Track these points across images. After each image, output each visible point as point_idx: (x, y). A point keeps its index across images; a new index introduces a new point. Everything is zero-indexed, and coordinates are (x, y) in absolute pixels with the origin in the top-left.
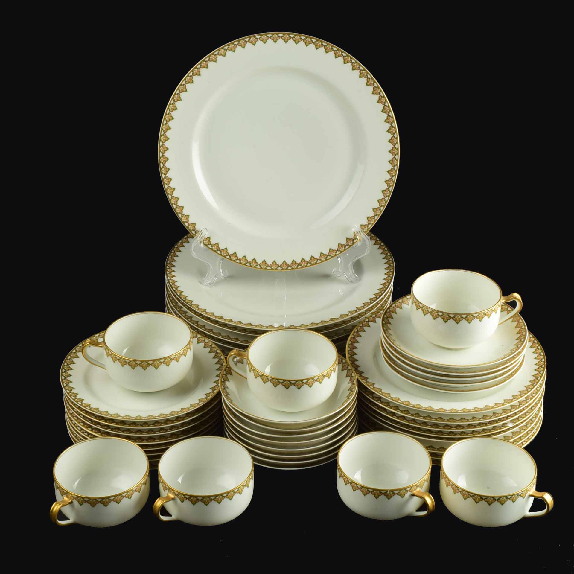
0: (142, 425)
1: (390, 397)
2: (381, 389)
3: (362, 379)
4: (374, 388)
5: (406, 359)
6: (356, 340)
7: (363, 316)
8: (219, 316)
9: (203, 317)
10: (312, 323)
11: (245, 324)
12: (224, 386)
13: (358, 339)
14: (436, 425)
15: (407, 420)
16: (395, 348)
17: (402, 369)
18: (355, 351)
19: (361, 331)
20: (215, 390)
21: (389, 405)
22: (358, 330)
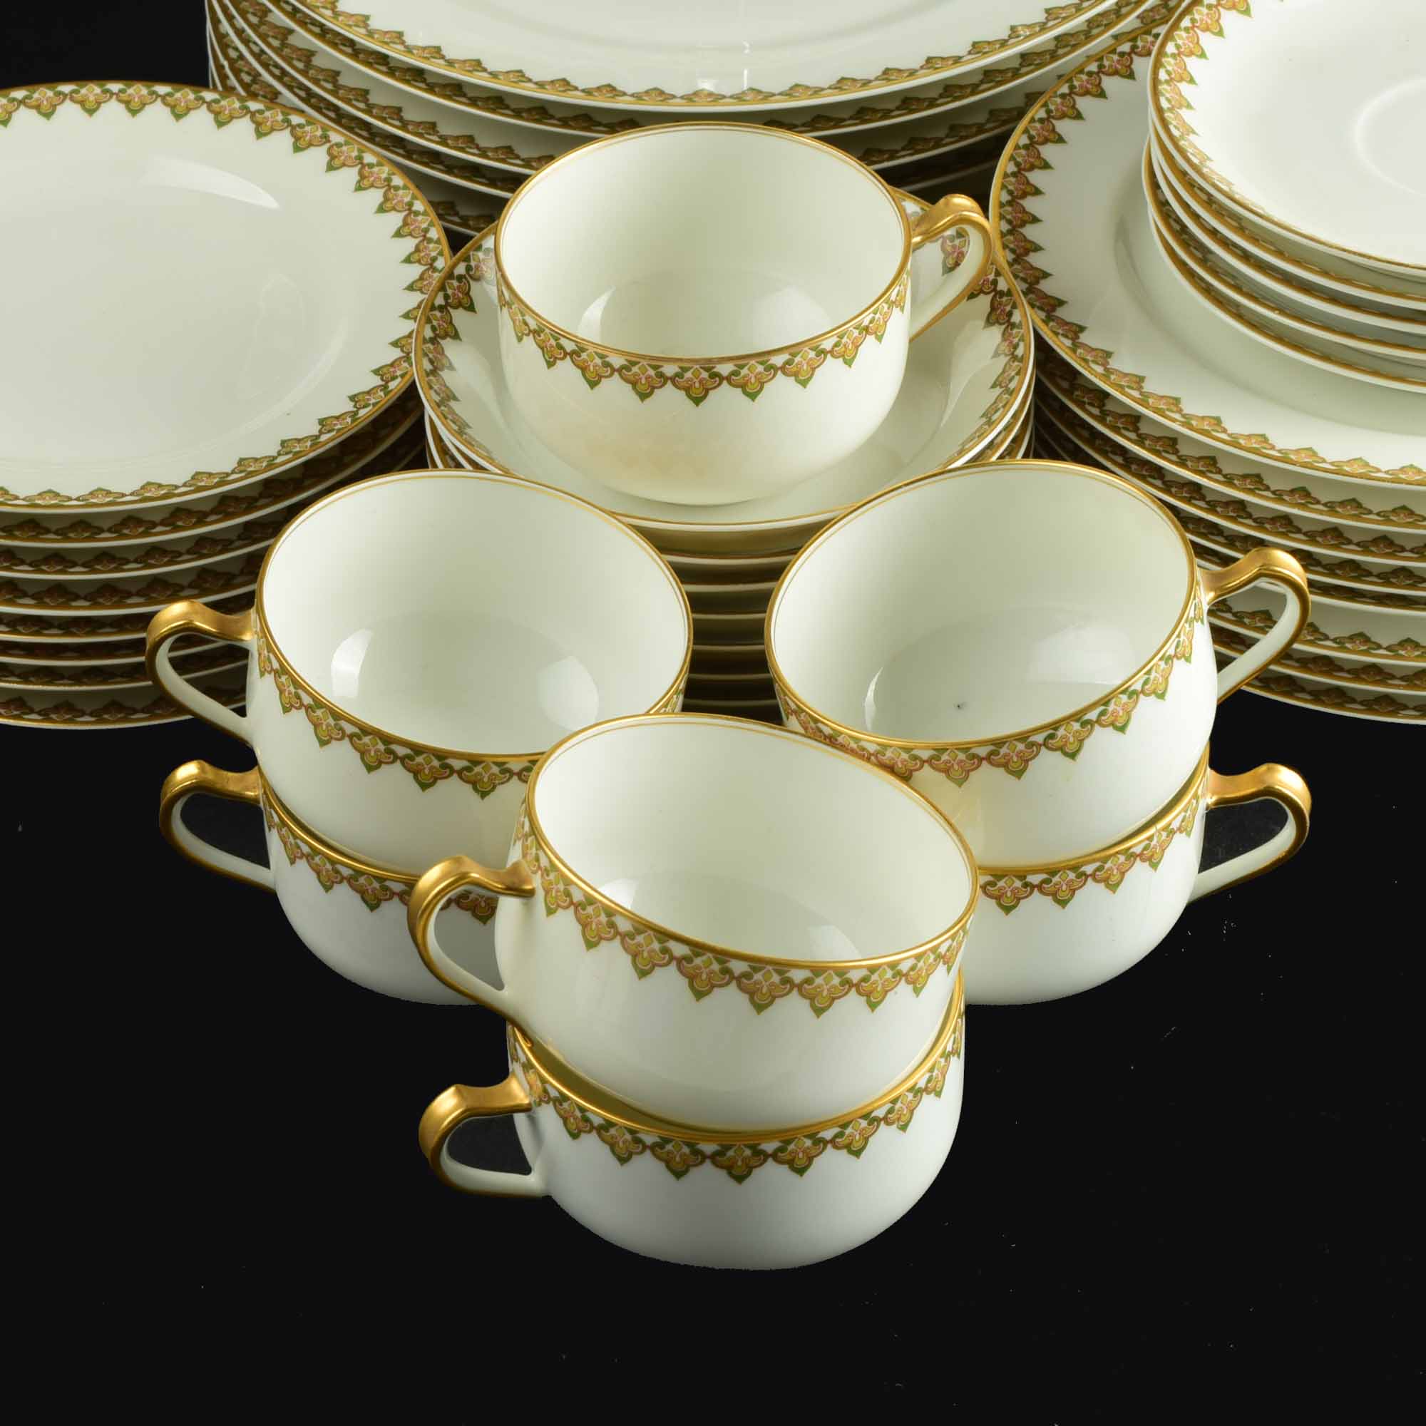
0: (63, 534)
1: (1177, 416)
2: (1141, 379)
3: (1056, 334)
4: (1108, 372)
5: (1255, 240)
6: (1039, 156)
7: (1075, 47)
8: (424, 48)
9: (356, 51)
10: (843, 80)
11: (541, 85)
12: (431, 362)
13: (1048, 151)
14: (1385, 543)
15: (1255, 520)
16: (1209, 195)
17: (1238, 289)
18: (1030, 204)
19: (1063, 116)
20: (394, 378)
21: (1176, 452)
22: (1049, 112)
